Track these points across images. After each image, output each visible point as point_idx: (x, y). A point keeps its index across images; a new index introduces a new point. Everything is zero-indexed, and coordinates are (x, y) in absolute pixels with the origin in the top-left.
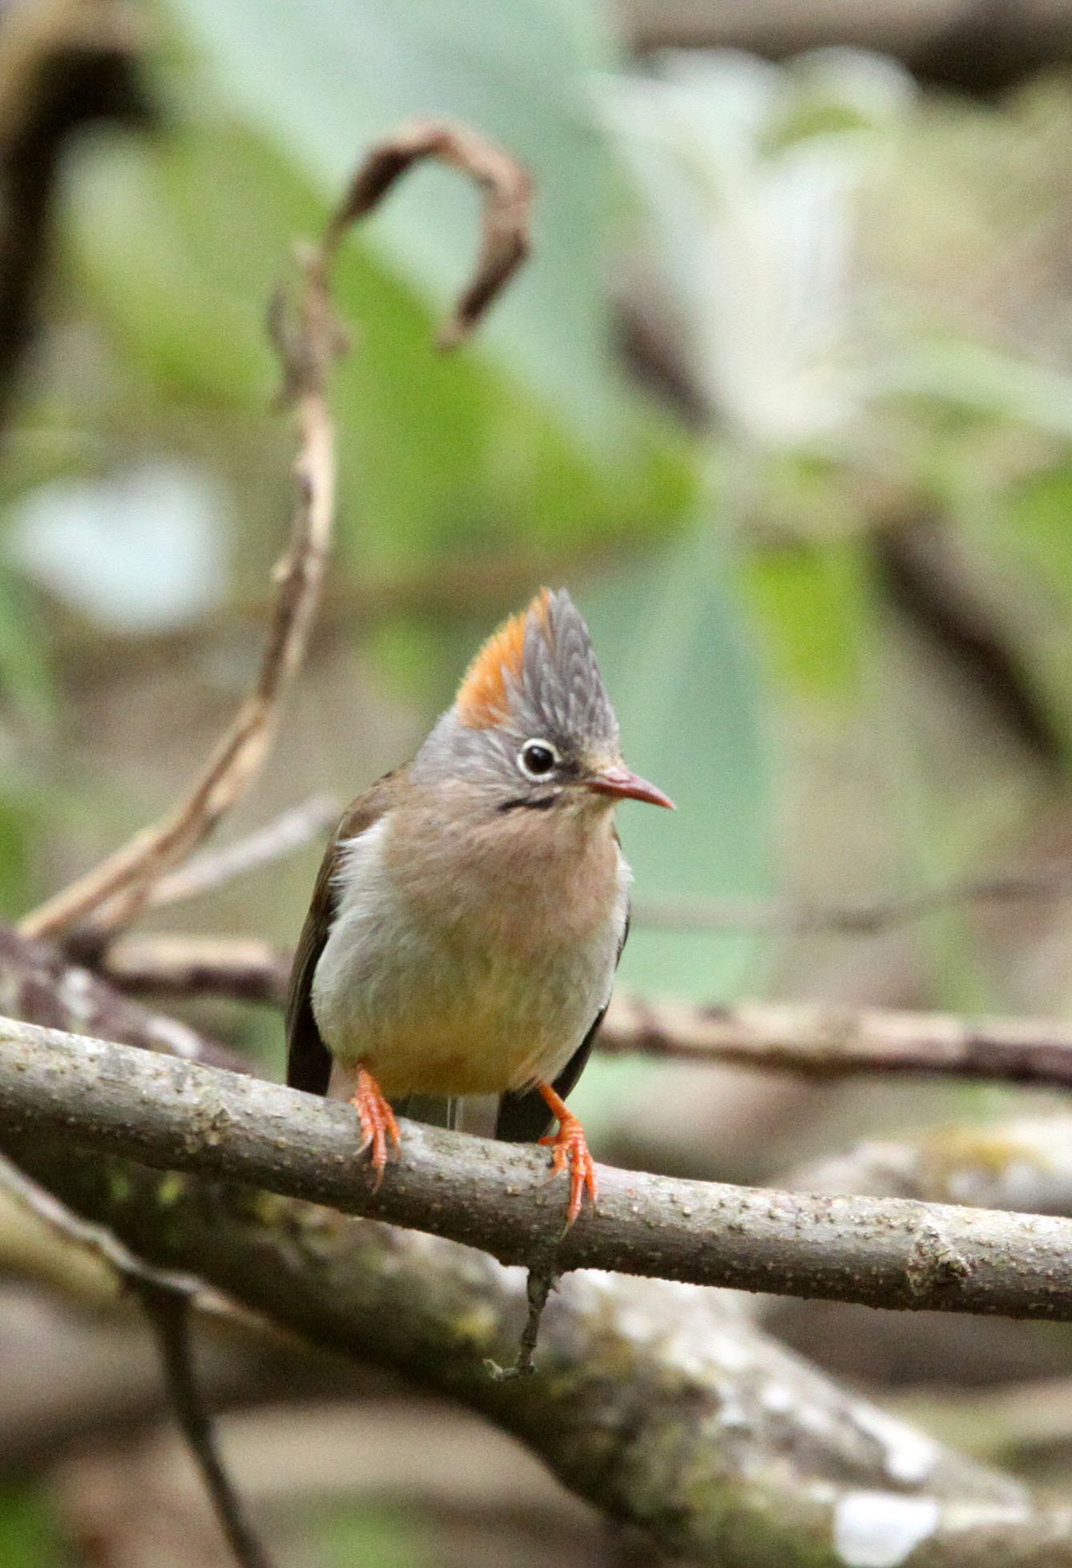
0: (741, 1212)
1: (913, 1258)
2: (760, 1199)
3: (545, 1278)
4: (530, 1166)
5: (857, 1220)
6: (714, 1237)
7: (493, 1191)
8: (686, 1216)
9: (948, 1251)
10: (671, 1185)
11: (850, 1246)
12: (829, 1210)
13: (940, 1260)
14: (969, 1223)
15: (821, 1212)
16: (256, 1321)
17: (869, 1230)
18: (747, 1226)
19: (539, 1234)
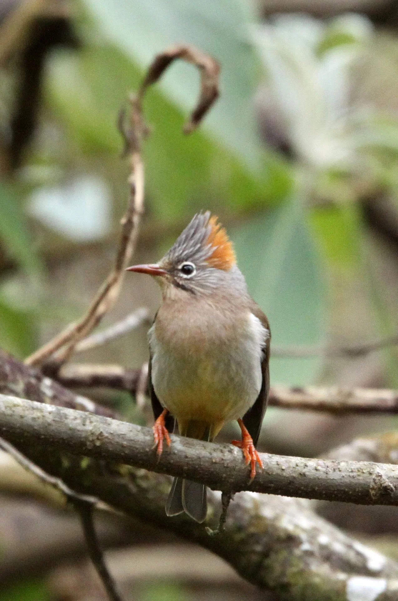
0: (304, 468)
1: (372, 484)
2: (312, 463)
3: (228, 495)
4: (222, 451)
5: (350, 470)
6: (294, 478)
7: (207, 462)
8: (283, 470)
9: (386, 482)
10: (277, 458)
11: (347, 480)
12: (339, 467)
13: (383, 485)
14: (394, 471)
15: (335, 467)
16: (121, 514)
17: (355, 474)
18: (307, 473)
19: (225, 478)
